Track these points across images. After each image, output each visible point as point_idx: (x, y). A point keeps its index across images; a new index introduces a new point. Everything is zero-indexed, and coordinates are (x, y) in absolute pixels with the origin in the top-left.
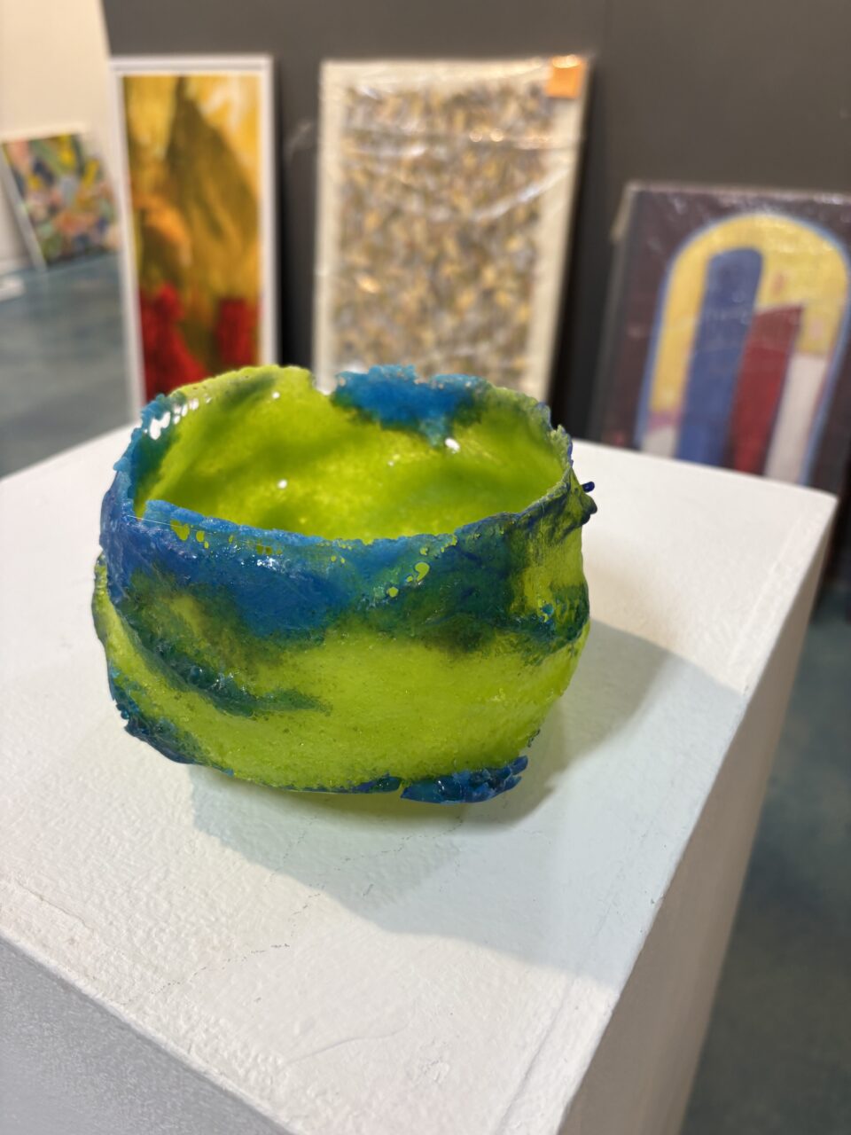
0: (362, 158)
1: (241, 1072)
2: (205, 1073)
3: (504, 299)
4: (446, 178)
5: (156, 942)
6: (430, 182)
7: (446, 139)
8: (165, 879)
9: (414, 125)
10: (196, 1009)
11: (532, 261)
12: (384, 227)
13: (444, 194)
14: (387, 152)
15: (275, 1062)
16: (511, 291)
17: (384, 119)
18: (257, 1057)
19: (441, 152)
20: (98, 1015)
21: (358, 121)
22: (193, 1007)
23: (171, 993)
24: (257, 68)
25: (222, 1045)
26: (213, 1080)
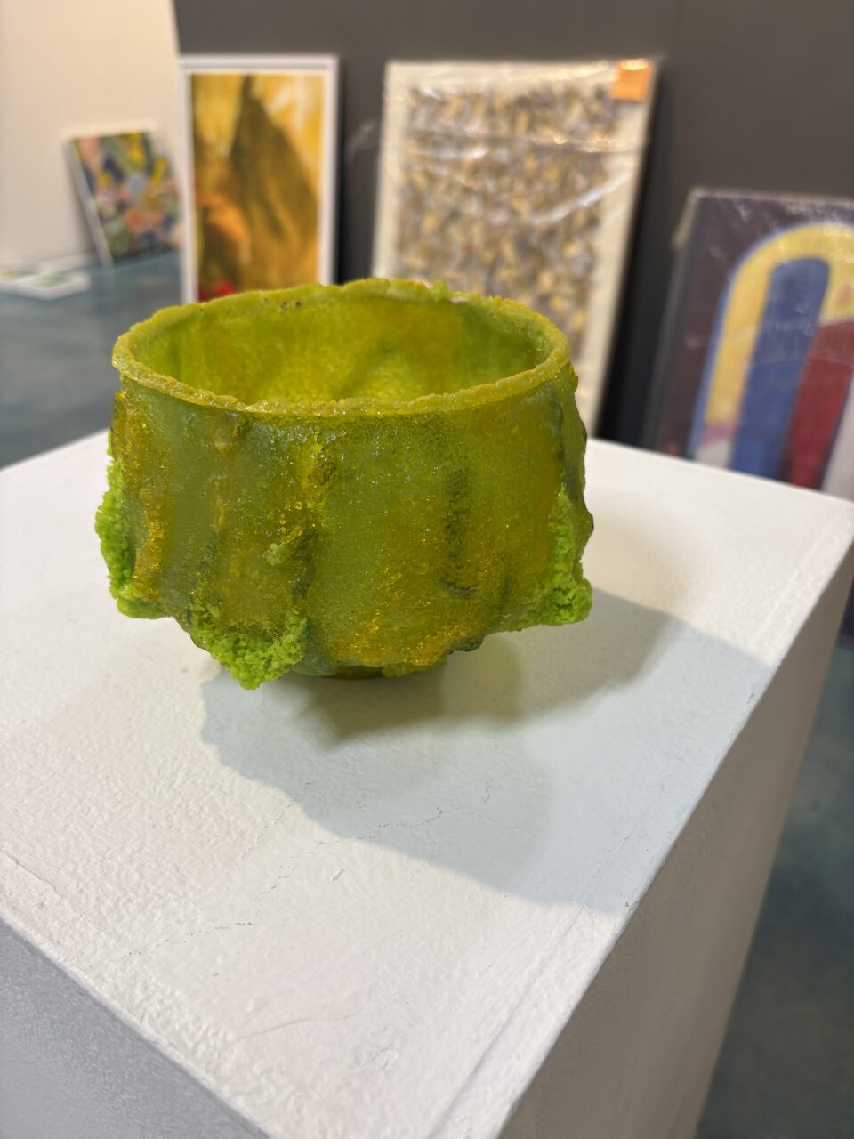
0: (423, 159)
1: (190, 1045)
2: (155, 1043)
3: (559, 304)
4: (506, 180)
5: (123, 912)
6: (490, 185)
7: (508, 142)
8: (139, 851)
9: (476, 127)
10: (153, 979)
11: (590, 267)
12: (442, 229)
13: (504, 197)
14: (449, 154)
15: (225, 1036)
16: (566, 297)
17: (446, 120)
18: (208, 1030)
19: (502, 155)
20: (61, 980)
21: (421, 123)
22: (151, 978)
23: (131, 962)
24: (323, 67)
25: (175, 1016)
26: (162, 1050)
